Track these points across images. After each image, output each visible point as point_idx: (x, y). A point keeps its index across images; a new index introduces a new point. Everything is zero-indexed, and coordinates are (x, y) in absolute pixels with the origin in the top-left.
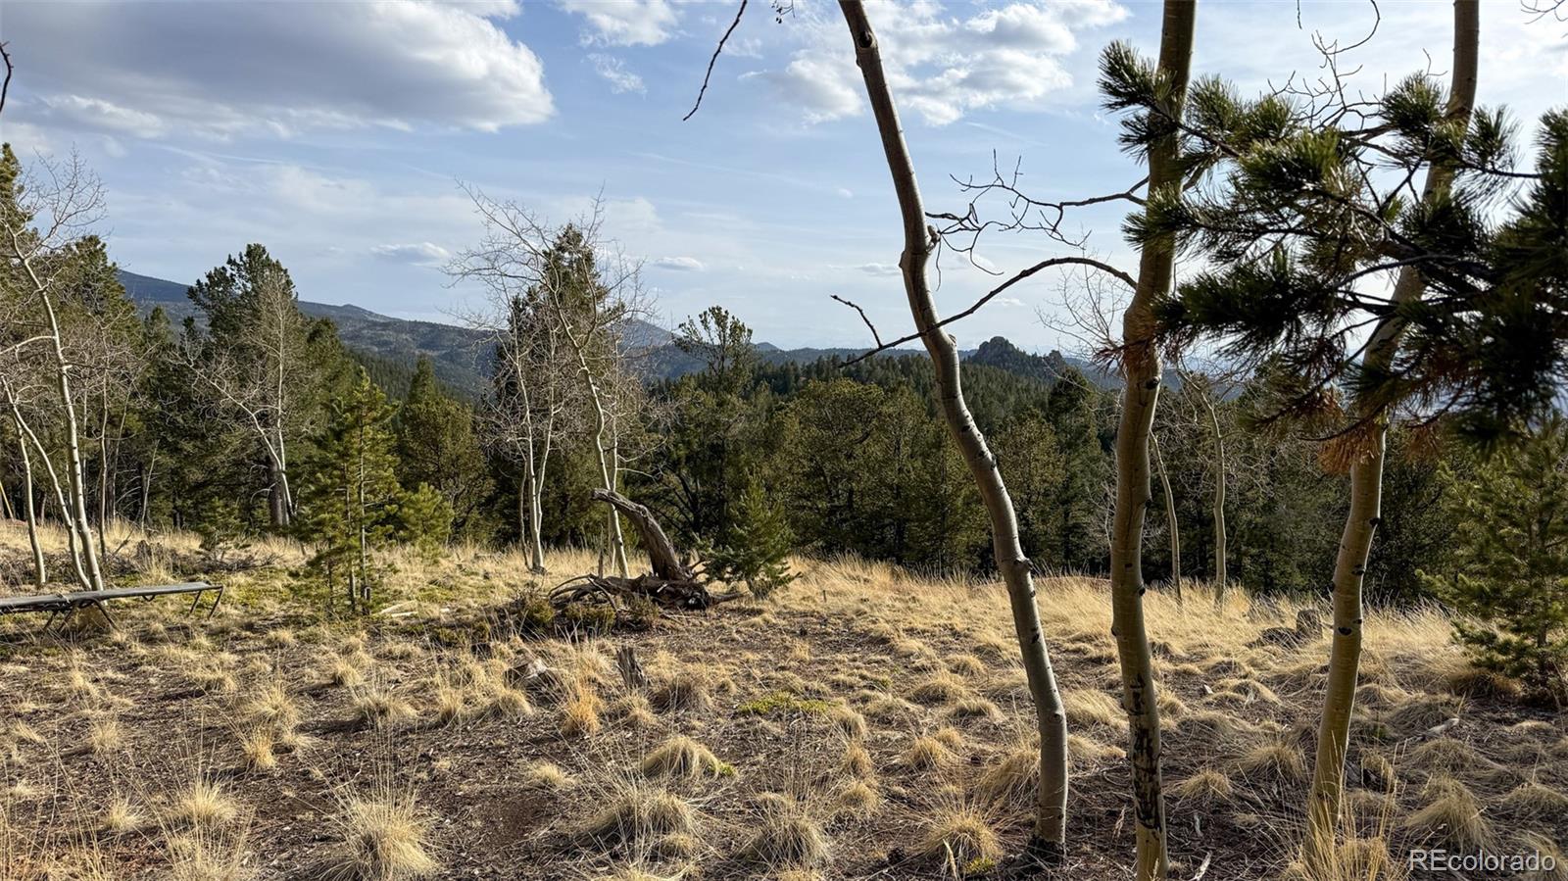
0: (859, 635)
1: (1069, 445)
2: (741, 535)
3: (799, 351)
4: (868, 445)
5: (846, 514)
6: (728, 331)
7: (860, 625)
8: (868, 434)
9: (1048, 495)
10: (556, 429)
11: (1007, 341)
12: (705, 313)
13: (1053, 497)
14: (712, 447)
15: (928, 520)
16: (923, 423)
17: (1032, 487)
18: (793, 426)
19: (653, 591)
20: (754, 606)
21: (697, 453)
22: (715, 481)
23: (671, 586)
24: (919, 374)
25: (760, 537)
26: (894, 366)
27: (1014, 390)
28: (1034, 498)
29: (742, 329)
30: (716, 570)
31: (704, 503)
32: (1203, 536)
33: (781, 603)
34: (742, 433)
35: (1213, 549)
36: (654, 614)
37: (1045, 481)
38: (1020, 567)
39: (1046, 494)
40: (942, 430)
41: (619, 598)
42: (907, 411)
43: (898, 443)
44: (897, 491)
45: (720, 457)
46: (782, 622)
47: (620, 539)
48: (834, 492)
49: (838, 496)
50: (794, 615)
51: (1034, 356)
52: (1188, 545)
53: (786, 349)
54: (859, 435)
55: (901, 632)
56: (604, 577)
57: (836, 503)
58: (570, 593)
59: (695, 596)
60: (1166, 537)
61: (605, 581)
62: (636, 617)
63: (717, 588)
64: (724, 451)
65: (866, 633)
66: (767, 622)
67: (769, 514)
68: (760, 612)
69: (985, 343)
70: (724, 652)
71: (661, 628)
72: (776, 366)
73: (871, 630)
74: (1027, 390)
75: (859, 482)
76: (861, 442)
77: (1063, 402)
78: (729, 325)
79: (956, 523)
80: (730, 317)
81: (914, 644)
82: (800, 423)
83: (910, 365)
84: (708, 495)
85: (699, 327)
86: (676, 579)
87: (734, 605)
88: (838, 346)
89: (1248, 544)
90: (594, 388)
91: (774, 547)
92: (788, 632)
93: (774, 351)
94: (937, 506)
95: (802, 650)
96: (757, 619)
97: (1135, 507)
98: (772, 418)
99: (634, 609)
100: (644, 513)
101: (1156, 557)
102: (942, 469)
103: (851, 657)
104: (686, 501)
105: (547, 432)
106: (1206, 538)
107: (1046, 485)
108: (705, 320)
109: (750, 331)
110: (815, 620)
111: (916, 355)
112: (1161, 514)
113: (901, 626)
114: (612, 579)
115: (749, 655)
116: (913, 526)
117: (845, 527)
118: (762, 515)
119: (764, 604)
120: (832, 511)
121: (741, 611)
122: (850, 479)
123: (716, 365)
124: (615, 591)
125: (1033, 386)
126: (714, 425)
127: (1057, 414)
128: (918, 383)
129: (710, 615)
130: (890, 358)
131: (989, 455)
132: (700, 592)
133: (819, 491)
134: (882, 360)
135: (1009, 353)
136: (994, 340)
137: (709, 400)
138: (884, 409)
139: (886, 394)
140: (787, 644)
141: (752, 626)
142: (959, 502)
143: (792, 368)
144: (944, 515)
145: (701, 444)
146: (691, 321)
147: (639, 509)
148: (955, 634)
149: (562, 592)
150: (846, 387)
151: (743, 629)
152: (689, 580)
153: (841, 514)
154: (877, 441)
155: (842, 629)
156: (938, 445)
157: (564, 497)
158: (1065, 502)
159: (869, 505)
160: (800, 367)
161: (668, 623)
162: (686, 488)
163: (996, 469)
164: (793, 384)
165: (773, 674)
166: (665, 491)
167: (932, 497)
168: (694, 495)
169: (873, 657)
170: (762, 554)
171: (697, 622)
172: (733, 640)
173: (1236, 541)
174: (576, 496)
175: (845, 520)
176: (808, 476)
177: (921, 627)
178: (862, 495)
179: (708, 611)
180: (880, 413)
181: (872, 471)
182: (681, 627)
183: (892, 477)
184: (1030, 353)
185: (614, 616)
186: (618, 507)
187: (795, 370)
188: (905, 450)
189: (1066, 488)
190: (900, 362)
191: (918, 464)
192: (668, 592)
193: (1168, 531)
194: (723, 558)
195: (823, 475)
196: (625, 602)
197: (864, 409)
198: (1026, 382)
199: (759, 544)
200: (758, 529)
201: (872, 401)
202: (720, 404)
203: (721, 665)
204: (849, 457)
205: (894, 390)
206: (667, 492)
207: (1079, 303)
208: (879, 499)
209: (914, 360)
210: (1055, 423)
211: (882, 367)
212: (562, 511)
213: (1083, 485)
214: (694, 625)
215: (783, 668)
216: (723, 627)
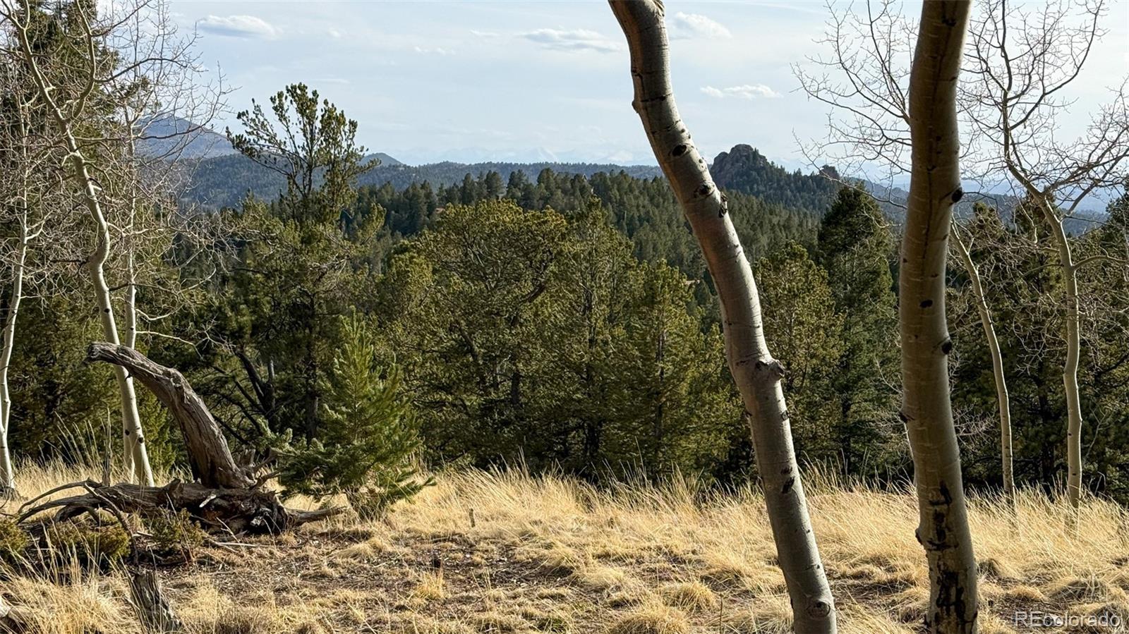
0: (523, 565)
1: (850, 301)
2: (337, 421)
3: (435, 167)
4: (543, 303)
5: (509, 413)
6: (318, 124)
7: (525, 551)
8: (541, 288)
9: (819, 379)
10: (29, 262)
11: (756, 152)
12: (280, 95)
13: (827, 381)
14: (294, 309)
15: (636, 417)
16: (627, 267)
17: (794, 366)
18: (422, 276)
19: (192, 506)
20: (358, 527)
21: (270, 319)
22: (299, 363)
23: (222, 497)
24: (622, 203)
25: (366, 423)
26: (583, 189)
27: (767, 226)
28: (797, 383)
29: (340, 120)
30: (295, 479)
31: (281, 400)
32: (1048, 435)
33: (402, 526)
34: (343, 285)
35: (1064, 454)
36: (192, 540)
37: (814, 356)
38: (765, 372)
39: (815, 377)
40: (657, 278)
41: (137, 519)
42: (603, 248)
43: (589, 299)
44: (588, 373)
45: (307, 325)
46: (401, 550)
47: (140, 433)
48: (489, 378)
49: (495, 385)
50: (422, 541)
51: (798, 174)
52: (1026, 447)
53: (413, 164)
54: (528, 288)
55: (591, 559)
56: (112, 484)
57: (493, 396)
58: (53, 511)
59: (262, 514)
60: (993, 433)
61: (113, 491)
62: (164, 546)
63: (299, 504)
64: (313, 316)
65: (535, 562)
66: (378, 550)
67: (381, 386)
68: (366, 536)
69: (723, 155)
70: (307, 591)
71: (205, 562)
72: (399, 189)
73: (541, 558)
74: (787, 227)
75: (527, 363)
76: (531, 300)
77: (840, 234)
78: (319, 114)
79: (679, 422)
80: (320, 100)
81: (611, 573)
82: (435, 271)
83: (608, 189)
84: (288, 387)
85: (271, 116)
86: (229, 487)
87: (323, 526)
88: (496, 160)
89: (1116, 446)
90: (92, 187)
91: (388, 437)
92: (410, 563)
93: (395, 166)
94: (650, 396)
95: (434, 584)
96: (362, 546)
97: (935, 202)
98: (390, 266)
99: (160, 531)
100: (177, 380)
101: (980, 468)
102: (657, 338)
103: (510, 593)
104: (254, 396)
105: (17, 268)
106: (1053, 438)
107: (814, 361)
108: (281, 105)
109: (353, 124)
110: (454, 546)
111: (617, 173)
112: (985, 402)
113: (590, 550)
114: (125, 487)
115: (349, 593)
116: (612, 429)
117: (507, 433)
118: (369, 387)
119: (374, 526)
120: (487, 409)
121: (335, 536)
122: (514, 359)
123: (299, 180)
124: (129, 506)
125: (796, 220)
126: (297, 274)
127: (832, 254)
128: (620, 217)
129: (287, 542)
130: (577, 176)
131: (717, 194)
132: (270, 506)
133: (468, 380)
134: (564, 180)
135: (759, 170)
136: (737, 149)
137: (292, 235)
138: (567, 247)
139: (569, 223)
140: (410, 578)
141: (355, 556)
142: (684, 389)
143: (422, 192)
144: (660, 410)
145: (276, 306)
146: (258, 108)
147: (168, 374)
148: (676, 560)
149: (41, 508)
150: (508, 215)
151: (339, 561)
152: (252, 487)
153: (501, 414)
154: (556, 298)
155: (497, 557)
156: (651, 299)
157: (51, 387)
158: (846, 388)
159: (543, 397)
160: (435, 191)
161: (217, 555)
162: (253, 377)
163: (727, 217)
164: (424, 218)
165: (387, 615)
166: (217, 380)
167: (642, 382)
168: (265, 387)
169: (546, 591)
170: (371, 449)
171: (265, 552)
172: (323, 576)
173: (1097, 442)
174: (71, 386)
175: (506, 423)
176: (446, 356)
177: (621, 551)
178: (534, 383)
179: (284, 536)
180: (560, 253)
181: (548, 344)
182: (238, 560)
183: (578, 351)
184: (790, 170)
185: (127, 543)
186: (134, 371)
187: (428, 195)
188: (601, 311)
189: (845, 367)
190: (592, 183)
191: (620, 331)
192: (218, 507)
193: (997, 425)
194: (308, 459)
195: (471, 351)
196: (146, 525)
197: (536, 248)
198: (785, 214)
199: (366, 434)
200: (362, 410)
201: (549, 236)
202: (307, 240)
203: (303, 606)
204: (513, 322)
205: (581, 217)
206: (222, 382)
207: (860, 58)
208: (559, 388)
209: (613, 180)
210: (829, 266)
211: (565, 192)
212: (49, 410)
213: (871, 361)
214: (261, 556)
215: (402, 608)
216: (306, 558)
